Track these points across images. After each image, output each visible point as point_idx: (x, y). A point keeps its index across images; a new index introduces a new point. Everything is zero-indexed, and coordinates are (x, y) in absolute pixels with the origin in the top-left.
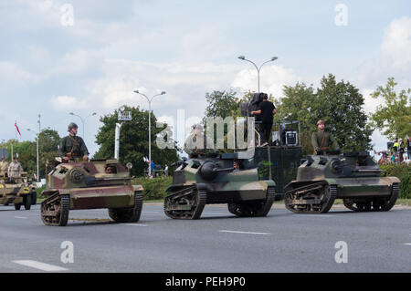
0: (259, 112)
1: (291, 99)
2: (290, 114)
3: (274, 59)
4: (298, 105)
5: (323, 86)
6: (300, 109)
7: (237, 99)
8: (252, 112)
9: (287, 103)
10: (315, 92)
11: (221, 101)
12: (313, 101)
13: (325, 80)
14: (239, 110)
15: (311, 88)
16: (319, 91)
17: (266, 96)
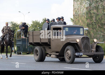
0: (24, 28)
1: (33, 25)
2: (33, 29)
3: (29, 12)
4: (36, 26)
5: (43, 21)
6: (36, 27)
7: (18, 24)
8: (22, 28)
9: (33, 26)
10: (41, 23)
11: (13, 24)
12: (40, 25)
13: (43, 19)
14: (18, 27)
15: (39, 22)
16: (42, 22)
17: (26, 23)
